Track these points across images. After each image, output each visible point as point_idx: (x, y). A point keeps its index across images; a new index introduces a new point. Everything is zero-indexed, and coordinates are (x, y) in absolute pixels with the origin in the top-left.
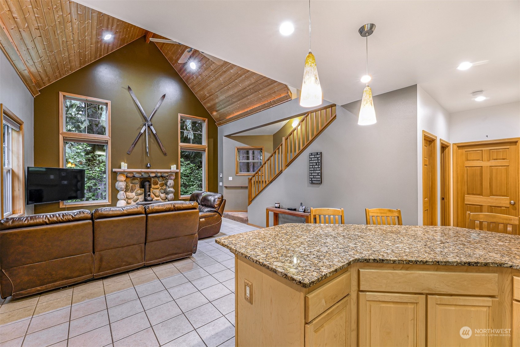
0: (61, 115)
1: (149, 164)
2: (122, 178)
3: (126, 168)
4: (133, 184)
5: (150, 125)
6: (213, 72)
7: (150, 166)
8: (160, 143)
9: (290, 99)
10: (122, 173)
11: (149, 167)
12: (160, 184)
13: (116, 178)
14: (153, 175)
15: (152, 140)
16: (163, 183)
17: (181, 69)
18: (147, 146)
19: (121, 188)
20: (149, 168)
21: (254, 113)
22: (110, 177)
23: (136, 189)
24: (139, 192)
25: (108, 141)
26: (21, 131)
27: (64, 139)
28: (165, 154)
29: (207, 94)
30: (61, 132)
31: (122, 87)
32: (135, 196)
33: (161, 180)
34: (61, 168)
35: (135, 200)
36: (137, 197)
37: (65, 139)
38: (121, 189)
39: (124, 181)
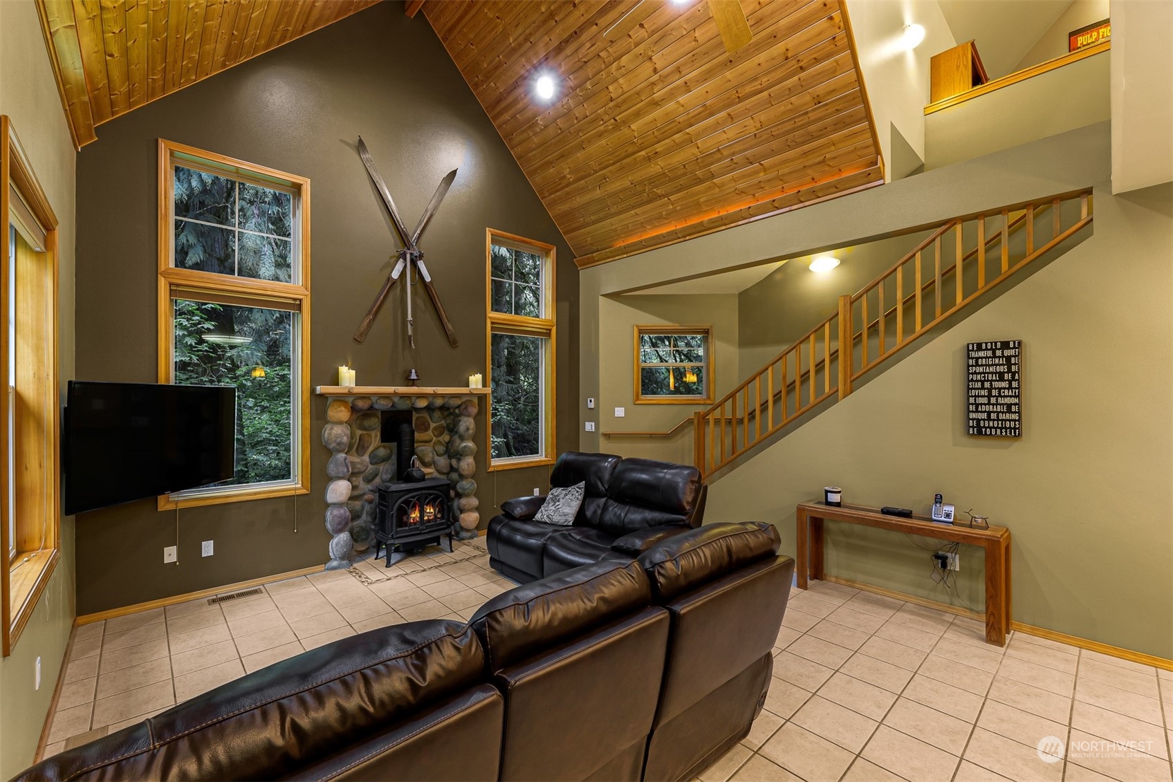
0: (163, 212)
1: (413, 371)
2: (342, 414)
3: (353, 385)
4: (365, 429)
5: (416, 257)
6: (611, 104)
7: (417, 376)
8: (441, 309)
9: (881, 182)
10: (340, 399)
11: (414, 380)
12: (435, 429)
13: (325, 412)
14: (422, 404)
15: (420, 302)
16: (443, 427)
17: (501, 100)
18: (410, 318)
19: (338, 444)
20: (412, 383)
21: (724, 228)
22: (308, 410)
23: (371, 443)
24: (382, 452)
25: (300, 300)
26: (49, 255)
27: (171, 290)
28: (453, 343)
29: (569, 173)
30: (162, 268)
31: (341, 141)
32: (370, 466)
33: (439, 417)
34: (163, 383)
35: (370, 478)
36: (374, 467)
37: (176, 290)
38: (338, 447)
39: (346, 423)
